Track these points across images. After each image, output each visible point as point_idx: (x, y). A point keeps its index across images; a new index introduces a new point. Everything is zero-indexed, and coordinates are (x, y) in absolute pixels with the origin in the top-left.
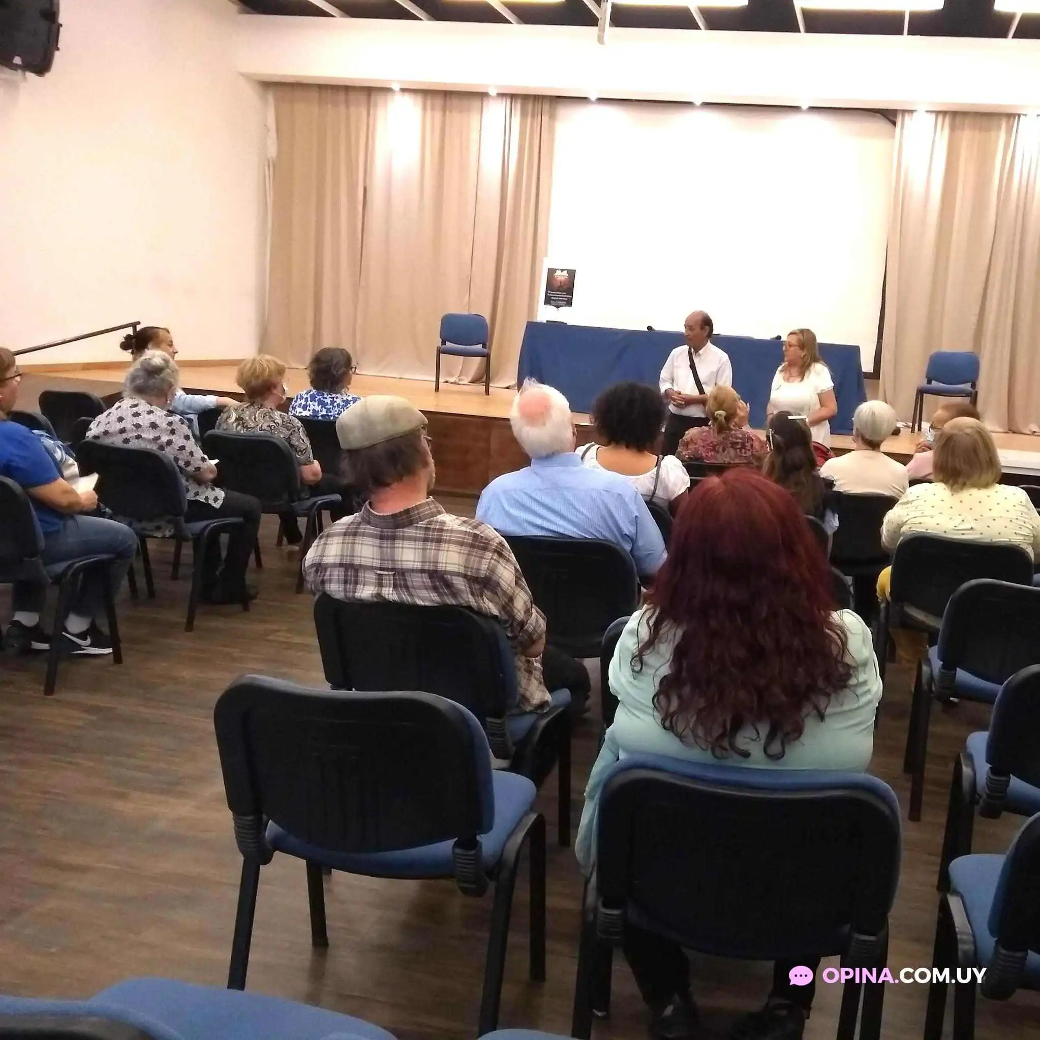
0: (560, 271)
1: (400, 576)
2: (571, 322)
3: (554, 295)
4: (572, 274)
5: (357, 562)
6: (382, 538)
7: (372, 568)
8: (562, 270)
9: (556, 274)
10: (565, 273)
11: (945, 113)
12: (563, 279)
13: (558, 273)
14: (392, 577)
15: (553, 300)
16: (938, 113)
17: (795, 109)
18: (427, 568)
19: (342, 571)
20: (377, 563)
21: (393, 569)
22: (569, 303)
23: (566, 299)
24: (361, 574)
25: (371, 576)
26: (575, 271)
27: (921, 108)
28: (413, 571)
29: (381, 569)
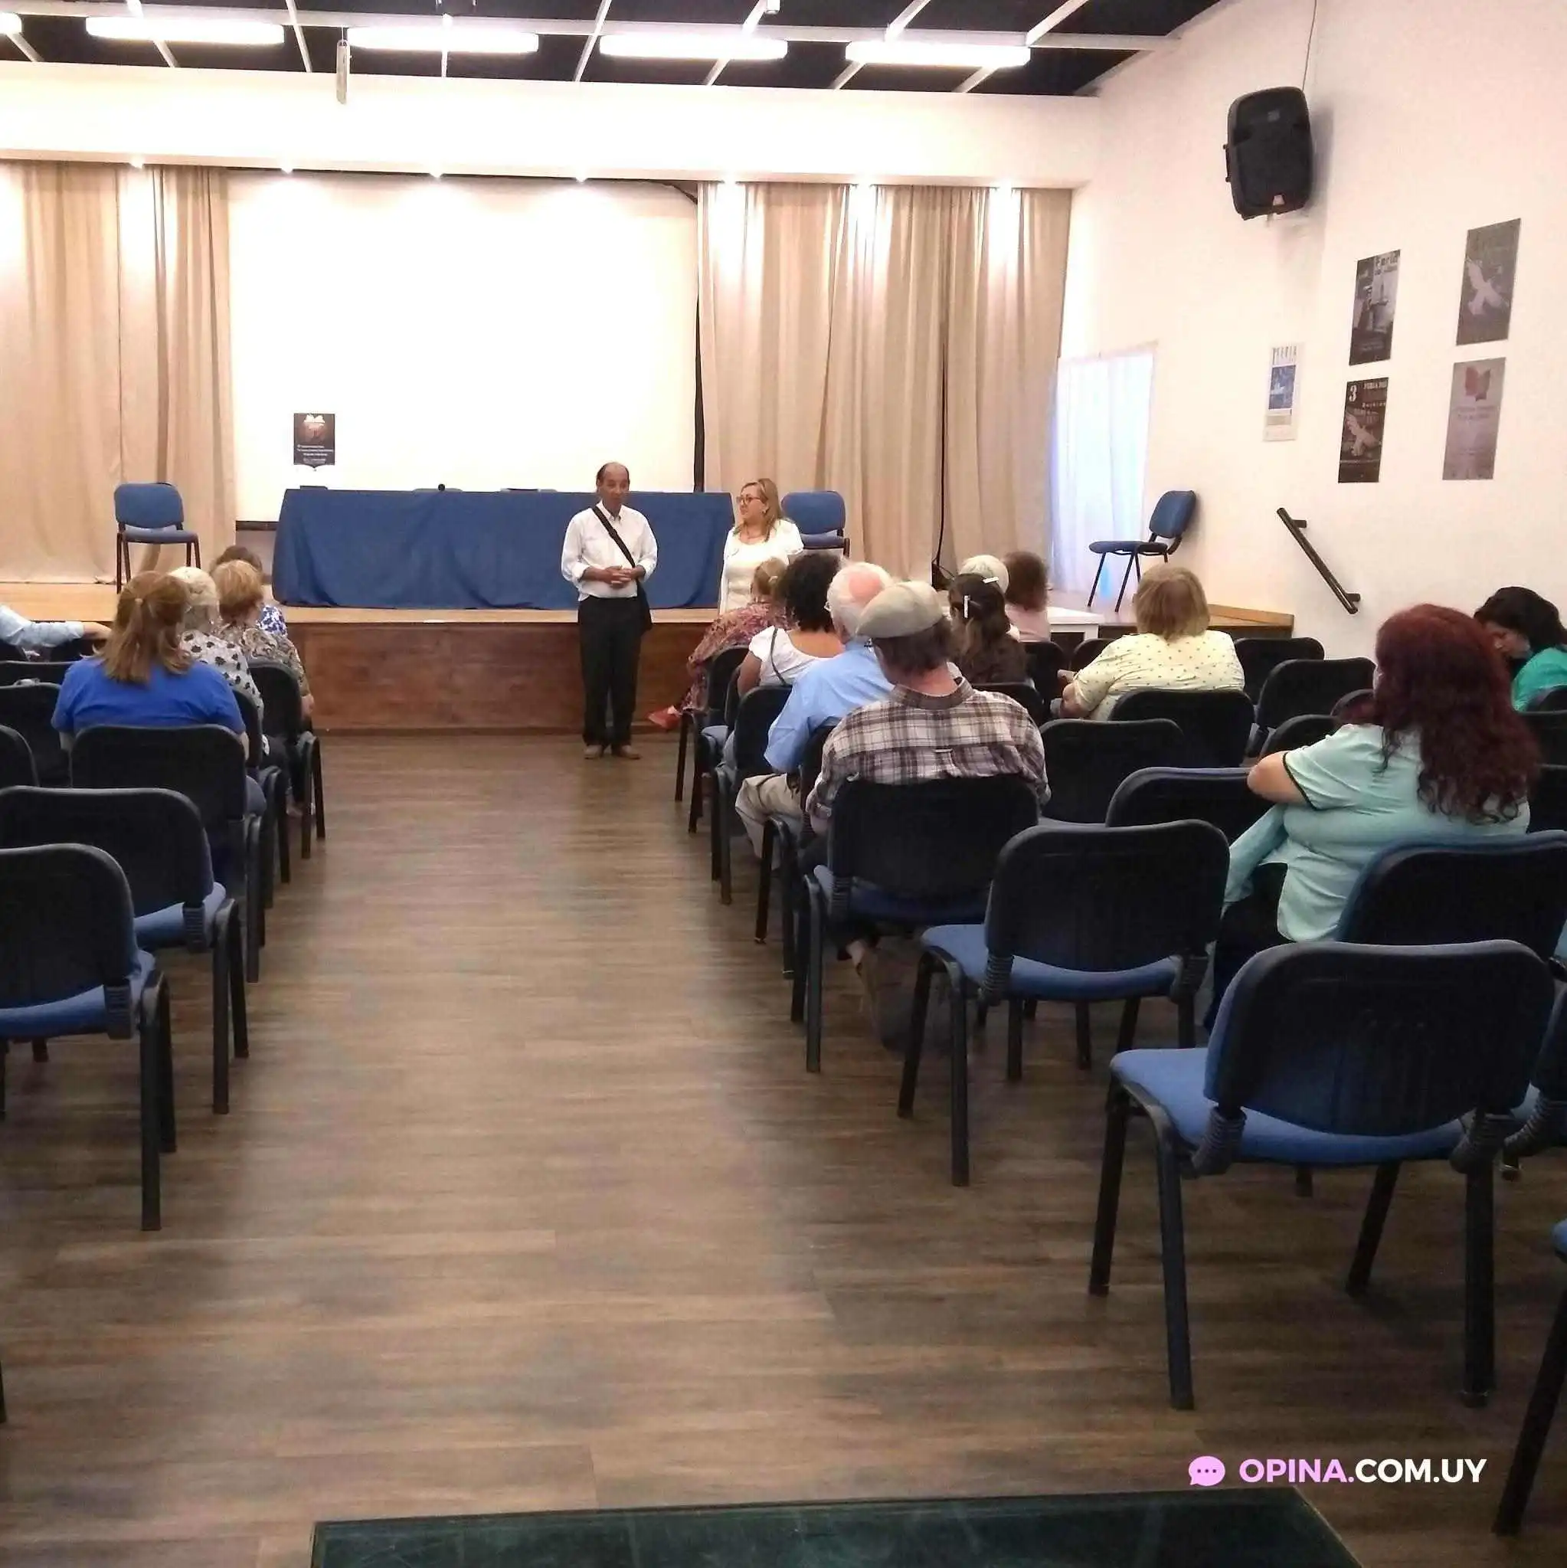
0: (313, 417)
1: (960, 752)
2: (332, 486)
3: (305, 450)
4: (330, 419)
5: (912, 743)
6: (936, 718)
7: (930, 748)
8: (315, 415)
9: (305, 421)
10: (320, 419)
11: (757, 184)
12: (317, 427)
13: (309, 419)
14: (950, 754)
15: (307, 457)
16: (748, 184)
17: (569, 181)
18: (986, 741)
19: (897, 756)
20: (933, 743)
21: (950, 747)
22: (331, 460)
23: (326, 455)
24: (919, 755)
25: (930, 756)
26: (334, 415)
27: (730, 179)
28: (973, 745)
29: (938, 748)
